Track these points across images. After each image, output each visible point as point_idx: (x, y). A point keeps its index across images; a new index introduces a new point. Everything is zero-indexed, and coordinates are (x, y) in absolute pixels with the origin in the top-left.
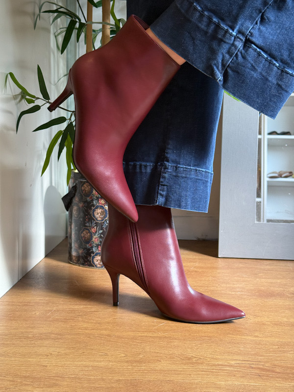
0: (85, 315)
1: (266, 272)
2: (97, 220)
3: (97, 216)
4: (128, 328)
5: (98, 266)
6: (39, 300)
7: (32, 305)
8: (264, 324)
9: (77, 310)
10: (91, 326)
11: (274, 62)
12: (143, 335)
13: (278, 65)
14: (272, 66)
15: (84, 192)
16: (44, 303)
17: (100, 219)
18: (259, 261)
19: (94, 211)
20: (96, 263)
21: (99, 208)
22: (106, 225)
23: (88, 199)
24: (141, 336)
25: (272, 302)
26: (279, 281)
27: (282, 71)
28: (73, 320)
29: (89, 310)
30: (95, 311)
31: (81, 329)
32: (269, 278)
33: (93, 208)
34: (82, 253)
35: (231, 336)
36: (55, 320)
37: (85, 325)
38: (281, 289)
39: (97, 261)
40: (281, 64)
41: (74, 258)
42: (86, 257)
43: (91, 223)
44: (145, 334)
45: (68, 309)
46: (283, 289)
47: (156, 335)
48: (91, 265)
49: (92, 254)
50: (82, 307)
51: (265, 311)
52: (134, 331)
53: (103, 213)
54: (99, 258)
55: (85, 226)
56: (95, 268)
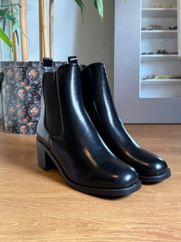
1: (148, 133)
2: (21, 99)
3: (20, 95)
15: (9, 76)
17: (22, 97)
19: (17, 91)
20: (22, 131)
21: (21, 89)
22: (27, 102)
23: (12, 82)
33: (16, 89)
34: (11, 124)
41: (6, 128)
42: (14, 127)
43: (16, 101)
46: (163, 146)
49: (18, 125)
54: (23, 127)
55: (12, 103)
56: (21, 135)
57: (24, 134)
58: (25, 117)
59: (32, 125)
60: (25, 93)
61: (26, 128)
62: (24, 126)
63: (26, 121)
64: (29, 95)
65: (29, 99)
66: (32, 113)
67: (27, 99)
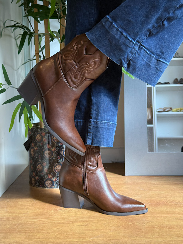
0: (39, 227)
1: (155, 186)
3: (46, 155)
4: (66, 235)
5: (49, 187)
6: (10, 216)
7: (4, 221)
8: (154, 228)
9: (34, 223)
10: (42, 236)
11: (153, 56)
12: (76, 241)
13: (155, 57)
14: (152, 57)
16: (12, 218)
17: (48, 157)
18: (150, 177)
19: (44, 152)
20: (47, 185)
21: (47, 150)
22: (52, 161)
23: (41, 144)
24: (75, 242)
25: (159, 210)
26: (163, 192)
27: (158, 60)
28: (31, 231)
29: (41, 223)
30: (45, 223)
31: (36, 239)
32: (157, 191)
33: (43, 150)
34: (38, 179)
35: (133, 238)
36: (19, 232)
37: (39, 235)
38: (165, 198)
39: (48, 184)
40: (156, 56)
41: (33, 182)
42: (41, 182)
43: (43, 160)
44: (77, 240)
45: (28, 223)
46: (166, 199)
47: (85, 240)
48: (44, 186)
49: (44, 180)
50: (37, 220)
51: (154, 217)
52: (70, 238)
53: (50, 153)
54: (49, 182)
55: (39, 162)
56: (47, 188)
57: (49, 188)
58: (50, 174)
59: (56, 180)
60: (51, 153)
61: (51, 183)
62: (49, 180)
63: (51, 176)
64: (54, 155)
65: (54, 159)
66: (56, 170)
67: (52, 158)
